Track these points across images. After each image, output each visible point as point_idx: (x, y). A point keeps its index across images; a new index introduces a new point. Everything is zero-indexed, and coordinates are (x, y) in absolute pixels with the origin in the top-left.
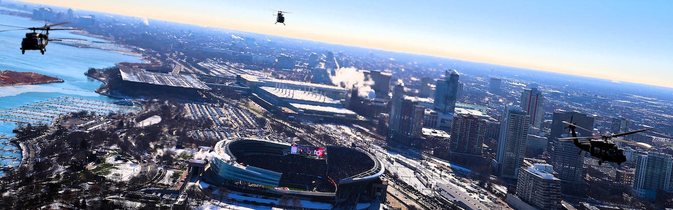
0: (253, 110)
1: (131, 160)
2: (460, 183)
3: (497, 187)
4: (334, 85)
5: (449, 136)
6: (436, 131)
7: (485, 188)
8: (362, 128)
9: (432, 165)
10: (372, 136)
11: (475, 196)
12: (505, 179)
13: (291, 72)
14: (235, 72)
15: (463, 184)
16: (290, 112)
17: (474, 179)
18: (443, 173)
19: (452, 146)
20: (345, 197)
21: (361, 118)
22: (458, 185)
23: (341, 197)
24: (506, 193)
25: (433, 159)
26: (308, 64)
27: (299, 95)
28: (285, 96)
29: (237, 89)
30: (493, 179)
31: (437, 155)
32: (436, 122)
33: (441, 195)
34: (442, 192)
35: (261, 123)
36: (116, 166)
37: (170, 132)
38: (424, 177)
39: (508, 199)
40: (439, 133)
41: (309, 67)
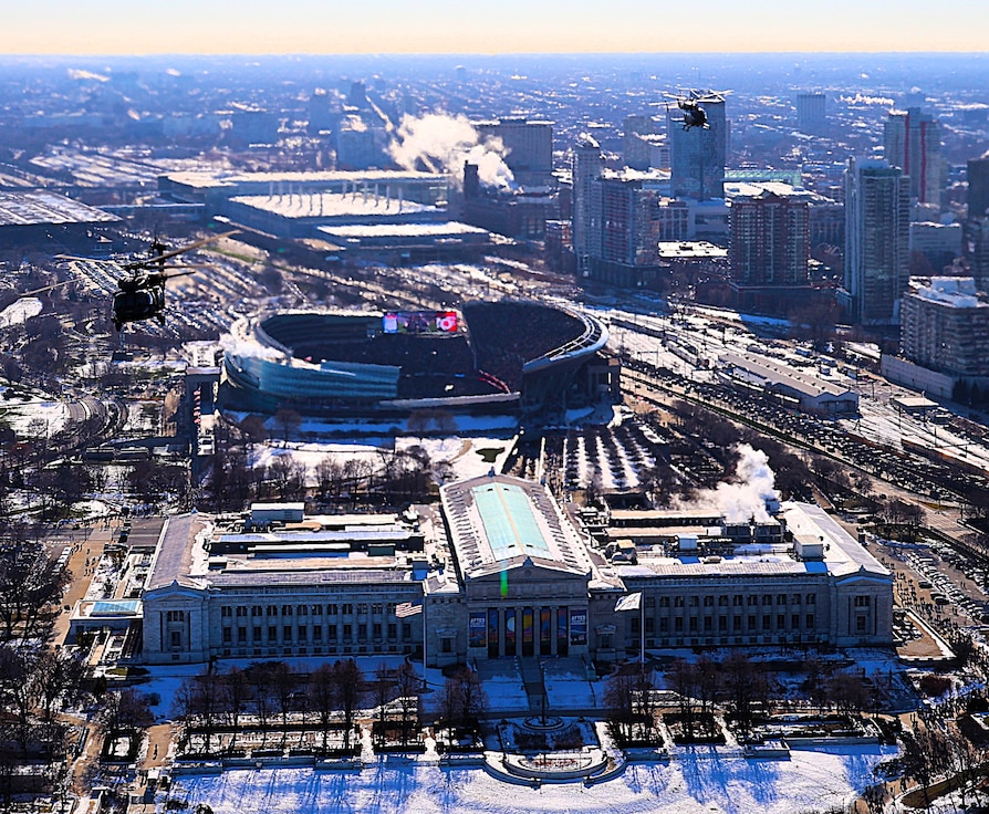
0: (233, 256)
1: (37, 394)
2: (770, 350)
3: (856, 346)
4: (404, 169)
5: (723, 253)
6: (689, 244)
7: (828, 354)
8: (510, 263)
9: (699, 323)
10: (539, 278)
11: (807, 371)
12: (869, 328)
13: (275, 150)
14: (134, 171)
15: (778, 351)
16: (327, 248)
17: (802, 338)
18: (728, 336)
19: (738, 275)
20: (537, 402)
21: (499, 239)
22: (768, 355)
23: (530, 403)
24: (878, 356)
25: (697, 308)
26: (306, 123)
27: (333, 205)
28: (303, 213)
29: (171, 210)
30: (843, 332)
31: (705, 299)
32: (685, 225)
33: (736, 379)
34: (736, 371)
35: (271, 281)
36: (14, 411)
37: (80, 328)
38: (685, 348)
39: (884, 366)
40: (699, 250)
41: (312, 131)
